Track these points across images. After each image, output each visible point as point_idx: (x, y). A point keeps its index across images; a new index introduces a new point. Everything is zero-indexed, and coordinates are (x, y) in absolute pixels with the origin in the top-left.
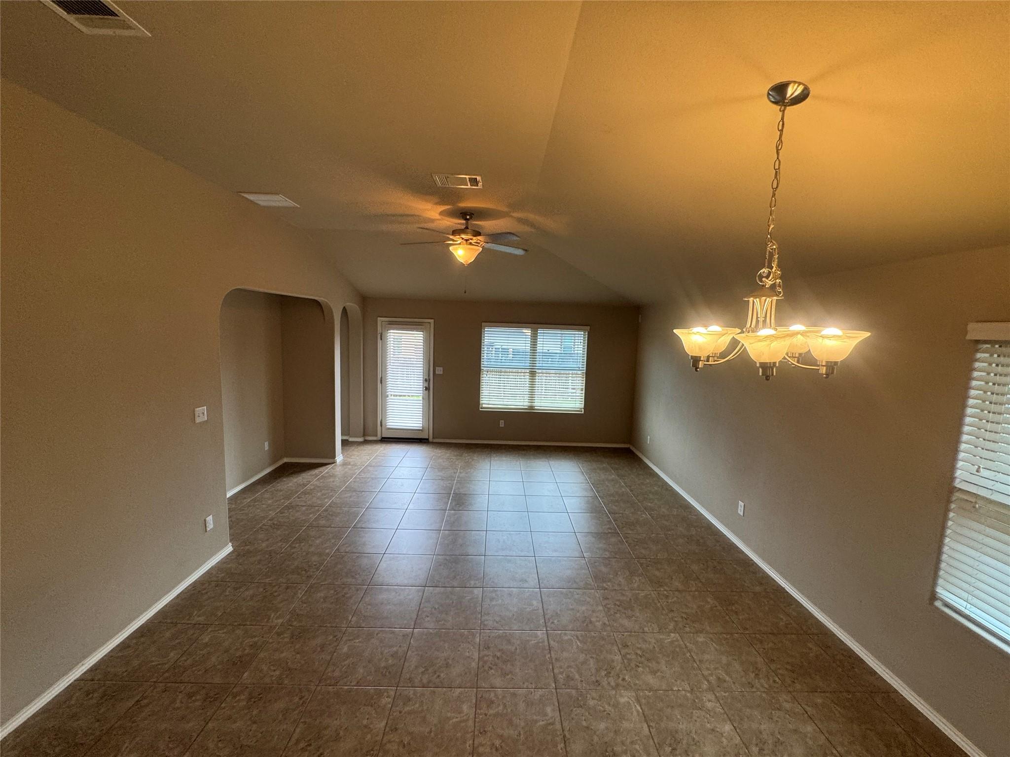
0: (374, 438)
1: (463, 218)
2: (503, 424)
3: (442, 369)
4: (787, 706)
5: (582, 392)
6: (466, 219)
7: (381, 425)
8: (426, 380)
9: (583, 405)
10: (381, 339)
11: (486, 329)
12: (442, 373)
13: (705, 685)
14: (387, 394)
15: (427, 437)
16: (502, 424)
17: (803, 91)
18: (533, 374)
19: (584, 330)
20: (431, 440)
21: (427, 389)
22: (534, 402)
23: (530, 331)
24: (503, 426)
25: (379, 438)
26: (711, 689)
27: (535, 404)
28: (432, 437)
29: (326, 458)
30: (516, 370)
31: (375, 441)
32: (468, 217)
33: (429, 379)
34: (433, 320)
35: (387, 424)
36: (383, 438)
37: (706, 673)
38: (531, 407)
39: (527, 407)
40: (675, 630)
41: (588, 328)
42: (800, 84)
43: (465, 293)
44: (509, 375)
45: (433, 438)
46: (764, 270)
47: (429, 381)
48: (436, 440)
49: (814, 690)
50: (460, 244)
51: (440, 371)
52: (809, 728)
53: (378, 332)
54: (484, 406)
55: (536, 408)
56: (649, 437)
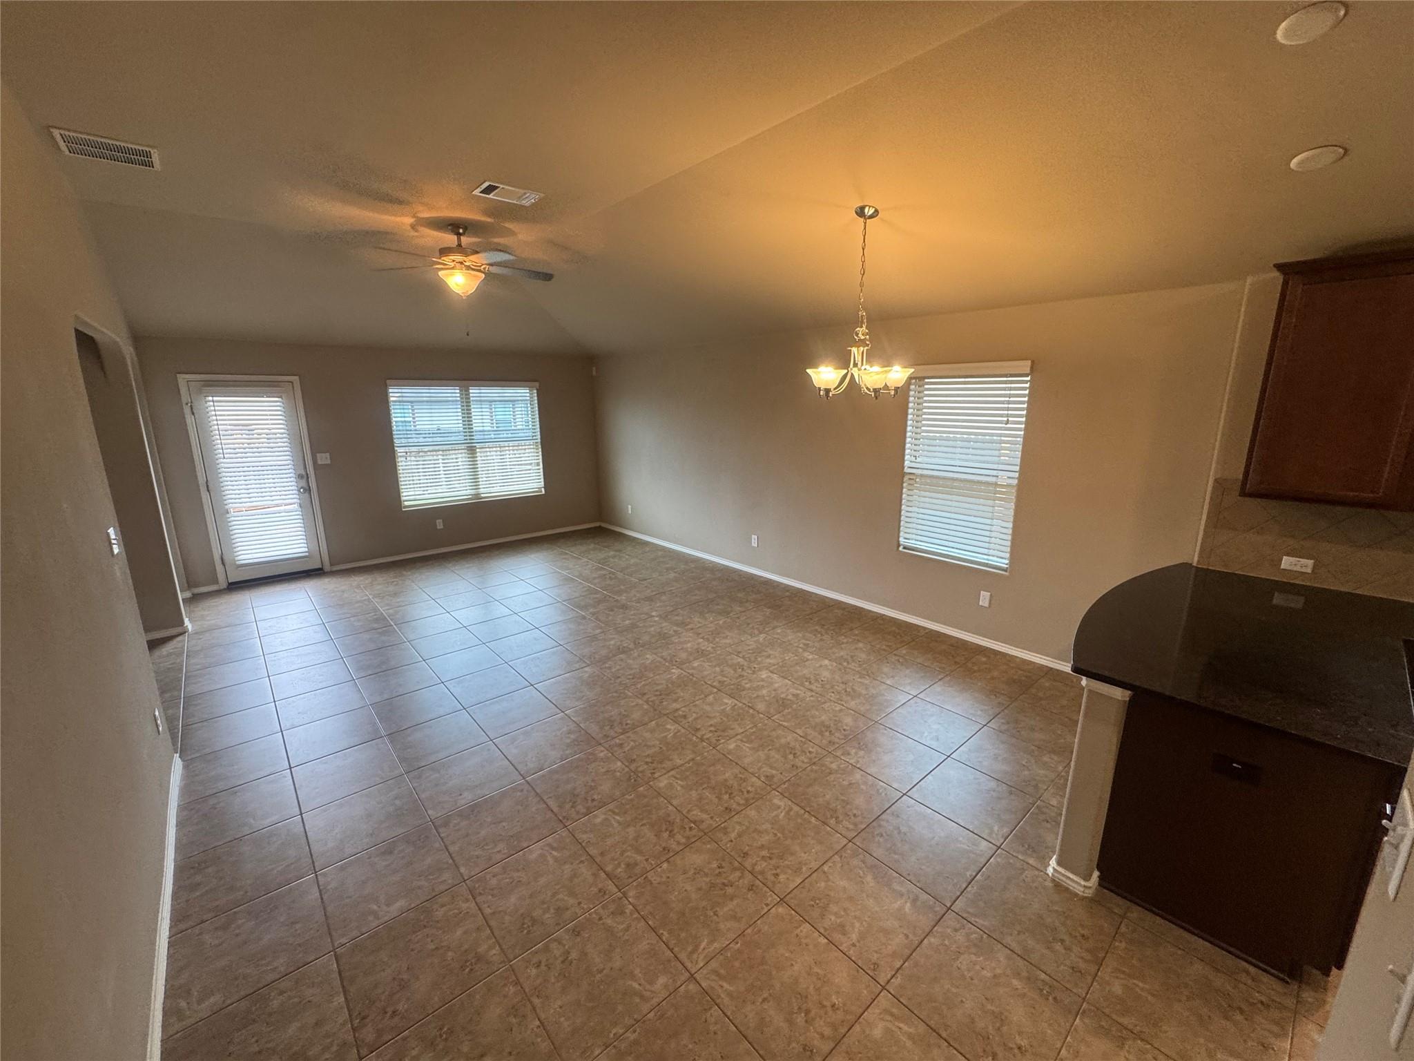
0: (214, 588)
1: (452, 232)
2: (442, 524)
3: (328, 455)
4: (845, 641)
5: (538, 467)
6: (459, 234)
7: (223, 563)
8: (300, 477)
9: (543, 483)
10: (193, 414)
11: (390, 390)
12: (329, 462)
13: (800, 650)
14: (226, 507)
15: (321, 567)
16: (440, 524)
17: (874, 213)
18: (472, 450)
19: (531, 388)
20: (327, 568)
21: (308, 490)
22: (479, 488)
23: (458, 391)
24: (442, 527)
25: (223, 585)
26: (804, 650)
27: (482, 491)
28: (329, 564)
29: (166, 628)
30: (452, 446)
31: (217, 591)
32: (461, 231)
33: (307, 474)
34: (297, 378)
35: (236, 558)
36: (230, 584)
37: (796, 645)
38: (477, 496)
39: (470, 497)
40: (761, 633)
41: (537, 384)
42: (873, 207)
43: (468, 335)
44: (446, 455)
45: (331, 565)
46: (858, 329)
47: (308, 478)
48: (335, 569)
49: (851, 629)
50: (453, 268)
51: (324, 459)
52: (861, 645)
53: (184, 403)
54: (406, 503)
55: (482, 495)
56: (630, 507)
